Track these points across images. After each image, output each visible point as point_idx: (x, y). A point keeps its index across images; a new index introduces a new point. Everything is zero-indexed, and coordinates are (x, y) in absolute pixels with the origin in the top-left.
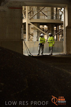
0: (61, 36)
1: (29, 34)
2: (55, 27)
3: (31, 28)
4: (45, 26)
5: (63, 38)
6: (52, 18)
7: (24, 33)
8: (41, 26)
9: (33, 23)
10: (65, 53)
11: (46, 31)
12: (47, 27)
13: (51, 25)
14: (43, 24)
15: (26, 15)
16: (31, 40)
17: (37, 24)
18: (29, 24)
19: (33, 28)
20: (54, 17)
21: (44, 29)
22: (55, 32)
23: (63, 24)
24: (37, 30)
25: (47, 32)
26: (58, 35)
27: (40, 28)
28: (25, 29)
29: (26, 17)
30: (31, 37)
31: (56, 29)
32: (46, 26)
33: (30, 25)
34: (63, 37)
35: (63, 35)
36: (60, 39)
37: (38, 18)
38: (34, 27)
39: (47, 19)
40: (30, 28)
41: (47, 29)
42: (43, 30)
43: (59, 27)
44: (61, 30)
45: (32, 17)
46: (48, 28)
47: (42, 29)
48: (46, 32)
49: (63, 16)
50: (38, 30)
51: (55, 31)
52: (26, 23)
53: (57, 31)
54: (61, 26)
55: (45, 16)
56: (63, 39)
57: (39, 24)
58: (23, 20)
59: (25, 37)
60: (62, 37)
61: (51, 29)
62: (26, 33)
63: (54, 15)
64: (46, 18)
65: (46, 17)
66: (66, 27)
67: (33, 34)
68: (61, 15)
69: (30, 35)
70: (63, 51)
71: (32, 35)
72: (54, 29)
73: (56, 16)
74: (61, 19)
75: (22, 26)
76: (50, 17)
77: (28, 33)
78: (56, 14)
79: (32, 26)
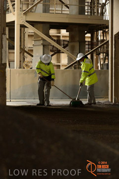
0: (101, 56)
1: (23, 50)
2: (89, 35)
3: (29, 35)
4: (64, 32)
5: (106, 62)
6: (82, 11)
7: (9, 49)
8: (53, 32)
9: (33, 23)
10: (112, 101)
11: (66, 43)
12: (67, 34)
13: (77, 30)
14: (58, 26)
15: (16, 3)
16: (26, 65)
17: (42, 25)
18: (22, 26)
19: (32, 36)
20: (86, 8)
21: (61, 38)
22: (87, 46)
23: (107, 27)
24: (41, 42)
25: (67, 45)
26: (95, 54)
27: (50, 37)
28: (12, 38)
29: (14, 8)
30: (28, 58)
31: (90, 40)
32: (65, 30)
33: (26, 29)
34: (108, 59)
35: (108, 55)
36: (99, 64)
37: (46, 10)
38: (34, 33)
39: (68, 13)
40: (24, 34)
41: (68, 39)
42: (58, 41)
43: (97, 35)
44: (102, 41)
45: (32, 8)
46: (71, 37)
47: (55, 39)
48: (64, 47)
49: (108, 7)
50: (44, 40)
51: (89, 45)
52: (14, 22)
53: (92, 44)
54: (103, 33)
55: (64, 6)
56: (108, 64)
57: (48, 26)
58: (7, 15)
59: (11, 58)
60: (105, 59)
61: (77, 39)
62: (14, 49)
63: (86, 4)
64: (66, 11)
65: (65, 8)
66: (114, 34)
67: (32, 51)
68: (104, 5)
69: (25, 54)
70: (108, 95)
71: (30, 53)
72: (86, 40)
73: (91, 7)
74: (102, 14)
75: (4, 30)
76: (74, 10)
77: (21, 48)
78: (91, 3)
79: (30, 30)
